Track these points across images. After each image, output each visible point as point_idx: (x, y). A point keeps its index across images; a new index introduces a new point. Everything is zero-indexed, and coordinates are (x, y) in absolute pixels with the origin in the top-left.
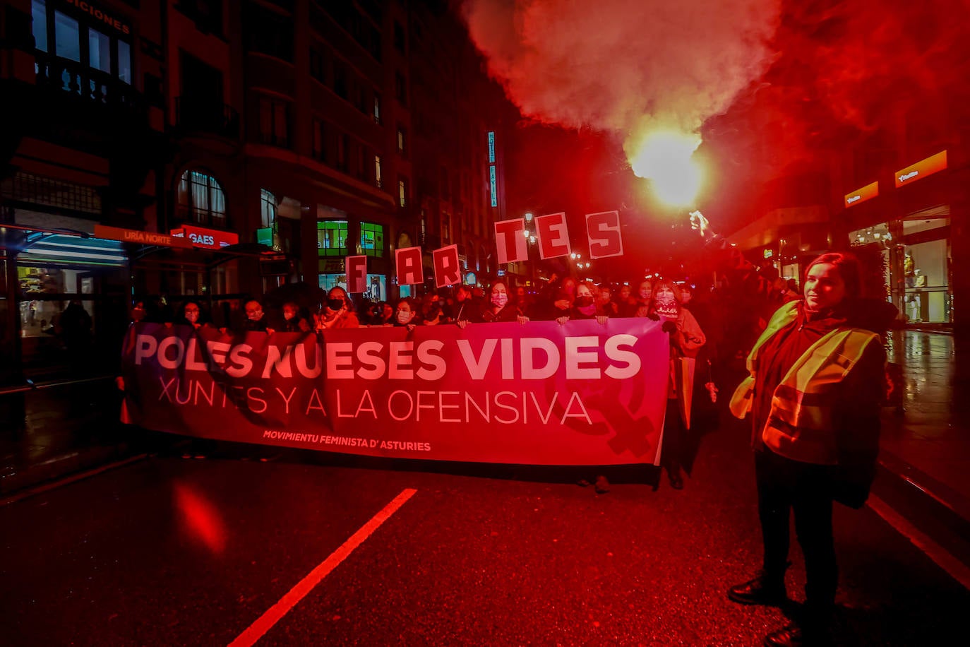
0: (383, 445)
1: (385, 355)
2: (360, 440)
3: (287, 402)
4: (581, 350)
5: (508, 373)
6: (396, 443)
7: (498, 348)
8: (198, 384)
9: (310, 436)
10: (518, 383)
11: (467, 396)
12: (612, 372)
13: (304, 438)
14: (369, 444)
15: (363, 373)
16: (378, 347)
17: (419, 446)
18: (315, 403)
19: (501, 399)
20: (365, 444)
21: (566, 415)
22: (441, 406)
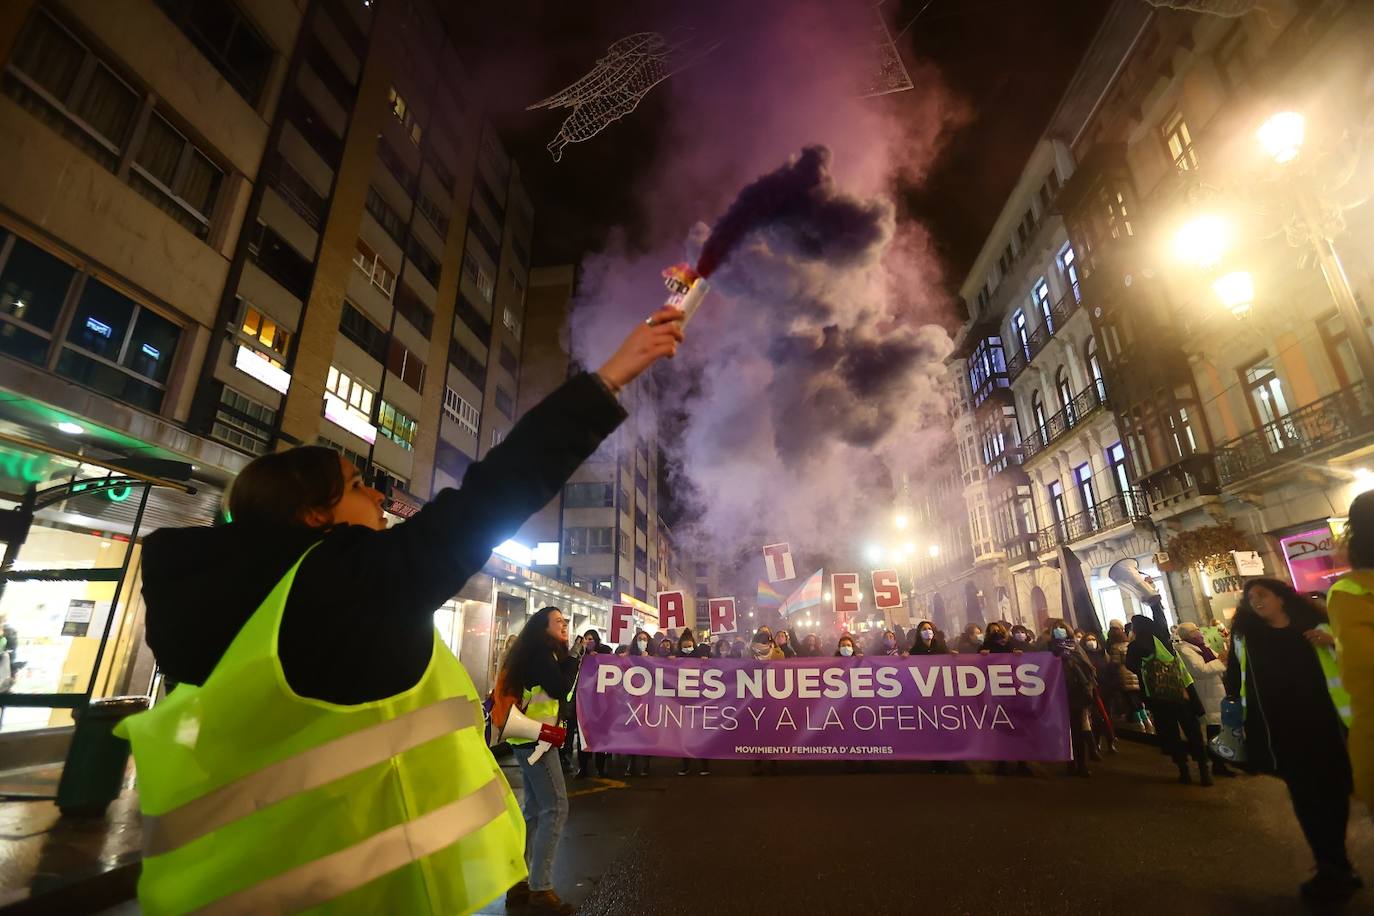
0: (853, 750)
1: (846, 678)
2: (830, 748)
3: (757, 720)
4: (999, 674)
5: (949, 692)
6: (864, 748)
7: (941, 672)
8: (667, 708)
9: (781, 748)
10: (957, 699)
11: (920, 709)
12: (1023, 690)
13: (776, 750)
14: (838, 749)
15: (828, 693)
16: (840, 672)
17: (884, 750)
18: (786, 719)
19: (945, 711)
20: (835, 750)
21: (995, 721)
22: (900, 718)
